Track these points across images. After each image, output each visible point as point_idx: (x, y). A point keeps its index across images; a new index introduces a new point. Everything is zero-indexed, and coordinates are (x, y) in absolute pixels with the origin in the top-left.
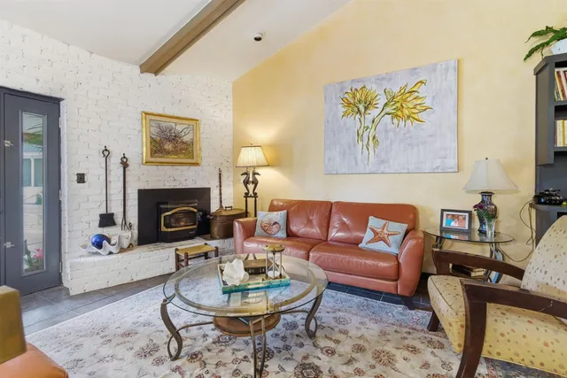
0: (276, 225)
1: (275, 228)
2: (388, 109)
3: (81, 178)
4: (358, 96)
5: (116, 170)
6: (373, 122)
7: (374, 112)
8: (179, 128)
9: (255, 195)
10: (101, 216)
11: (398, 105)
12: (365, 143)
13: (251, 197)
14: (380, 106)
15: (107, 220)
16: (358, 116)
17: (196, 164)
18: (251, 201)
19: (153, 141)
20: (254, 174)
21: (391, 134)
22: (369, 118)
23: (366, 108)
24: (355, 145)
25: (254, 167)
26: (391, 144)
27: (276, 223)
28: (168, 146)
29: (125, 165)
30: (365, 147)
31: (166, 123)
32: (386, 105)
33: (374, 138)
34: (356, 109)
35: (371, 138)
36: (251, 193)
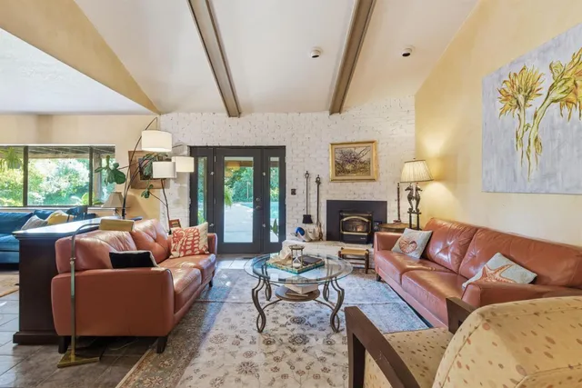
0: (413, 245)
1: (410, 247)
2: (556, 94)
3: (293, 192)
4: (517, 83)
5: (314, 186)
6: (535, 116)
7: (536, 102)
8: (358, 151)
9: (418, 213)
10: (304, 216)
11: (570, 84)
12: (525, 148)
13: (414, 213)
14: (544, 92)
15: (307, 219)
16: (517, 111)
17: (373, 180)
18: (414, 216)
19: (337, 164)
20: (417, 189)
21: (559, 132)
22: (531, 111)
23: (526, 98)
24: (513, 153)
25: (417, 182)
26: (559, 148)
27: (414, 242)
28: (349, 167)
29: (318, 182)
30: (525, 155)
31: (346, 149)
32: (552, 87)
33: (536, 140)
34: (514, 102)
35: (532, 141)
36: (414, 209)
